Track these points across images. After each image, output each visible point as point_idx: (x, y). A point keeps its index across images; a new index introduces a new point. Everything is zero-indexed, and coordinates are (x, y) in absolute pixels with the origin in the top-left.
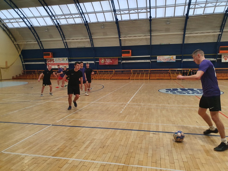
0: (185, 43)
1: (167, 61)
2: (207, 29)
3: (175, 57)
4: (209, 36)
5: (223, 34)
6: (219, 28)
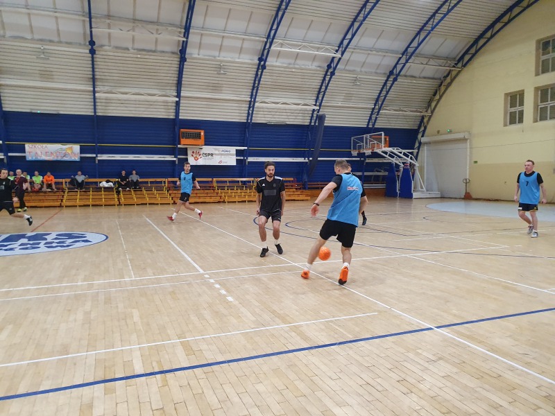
0: (98, 114)
1: (55, 159)
2: (147, 87)
3: (76, 148)
4: (155, 103)
5: (181, 101)
6: (175, 88)
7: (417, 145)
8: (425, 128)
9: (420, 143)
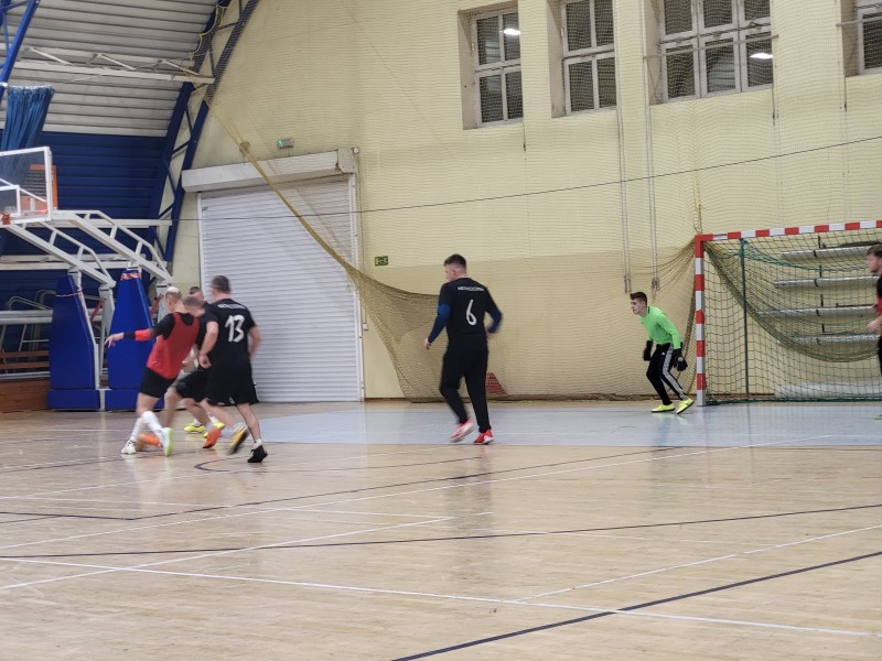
7: (168, 199)
8: (196, 132)
9: (180, 193)
